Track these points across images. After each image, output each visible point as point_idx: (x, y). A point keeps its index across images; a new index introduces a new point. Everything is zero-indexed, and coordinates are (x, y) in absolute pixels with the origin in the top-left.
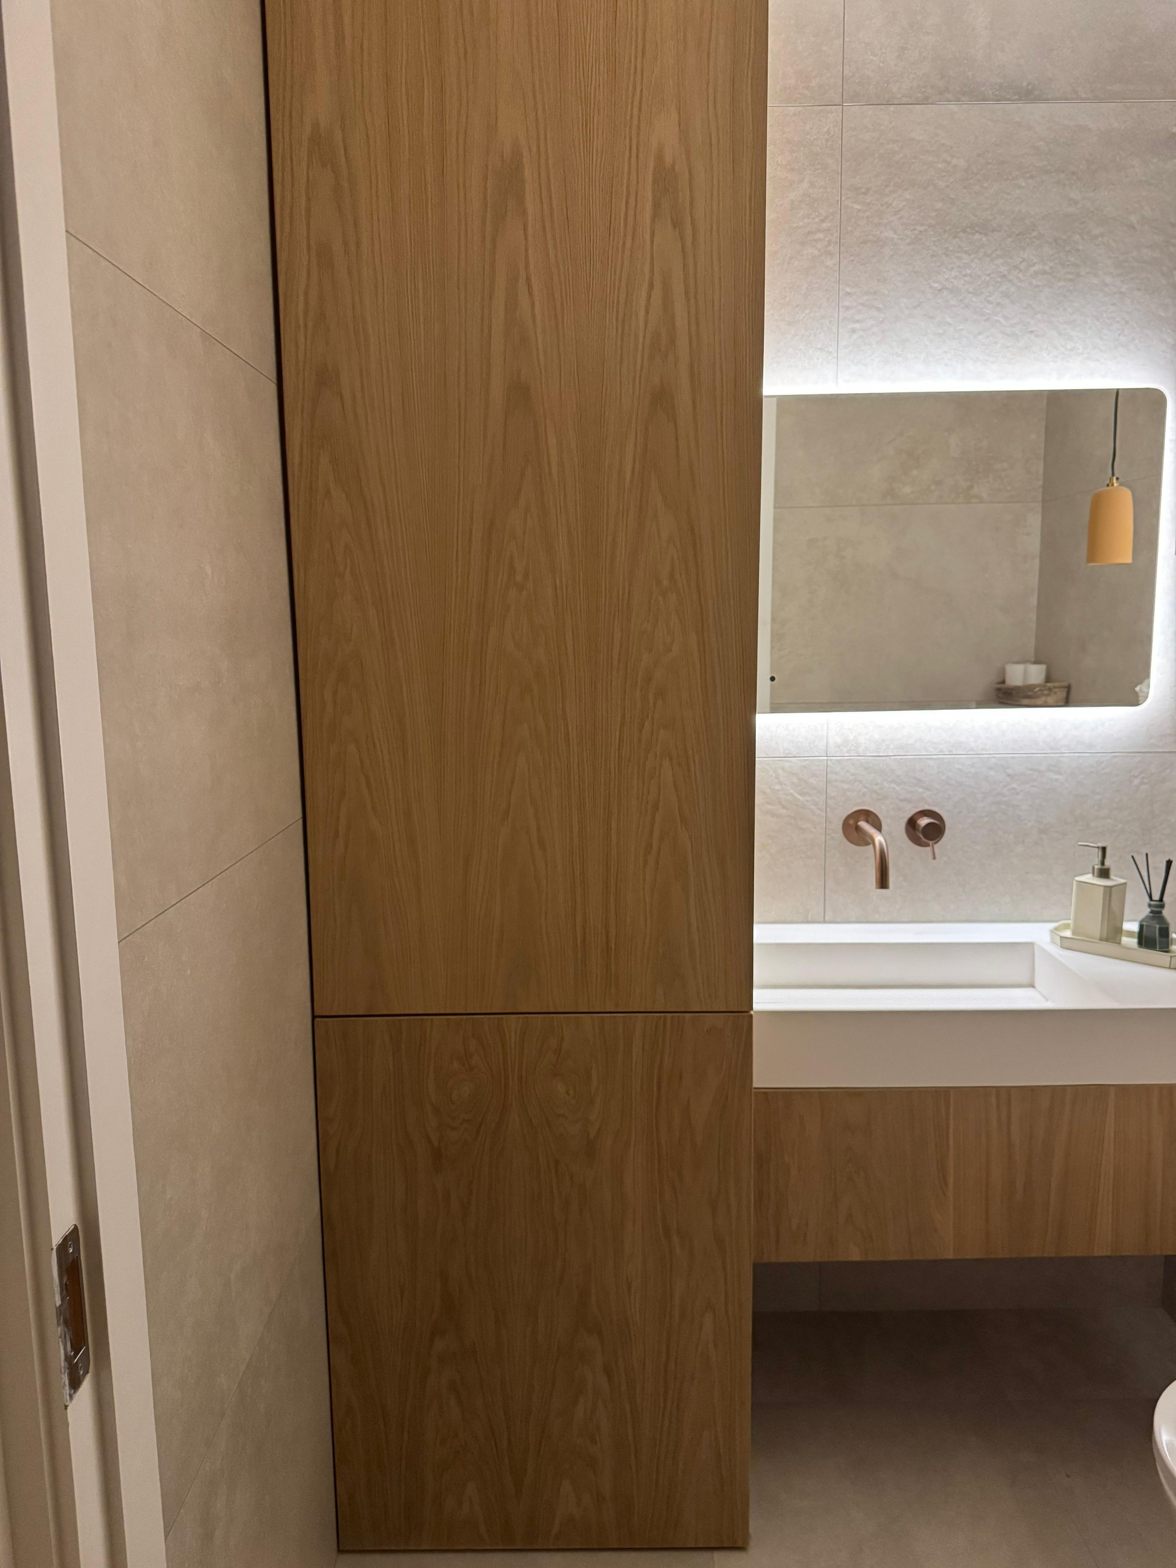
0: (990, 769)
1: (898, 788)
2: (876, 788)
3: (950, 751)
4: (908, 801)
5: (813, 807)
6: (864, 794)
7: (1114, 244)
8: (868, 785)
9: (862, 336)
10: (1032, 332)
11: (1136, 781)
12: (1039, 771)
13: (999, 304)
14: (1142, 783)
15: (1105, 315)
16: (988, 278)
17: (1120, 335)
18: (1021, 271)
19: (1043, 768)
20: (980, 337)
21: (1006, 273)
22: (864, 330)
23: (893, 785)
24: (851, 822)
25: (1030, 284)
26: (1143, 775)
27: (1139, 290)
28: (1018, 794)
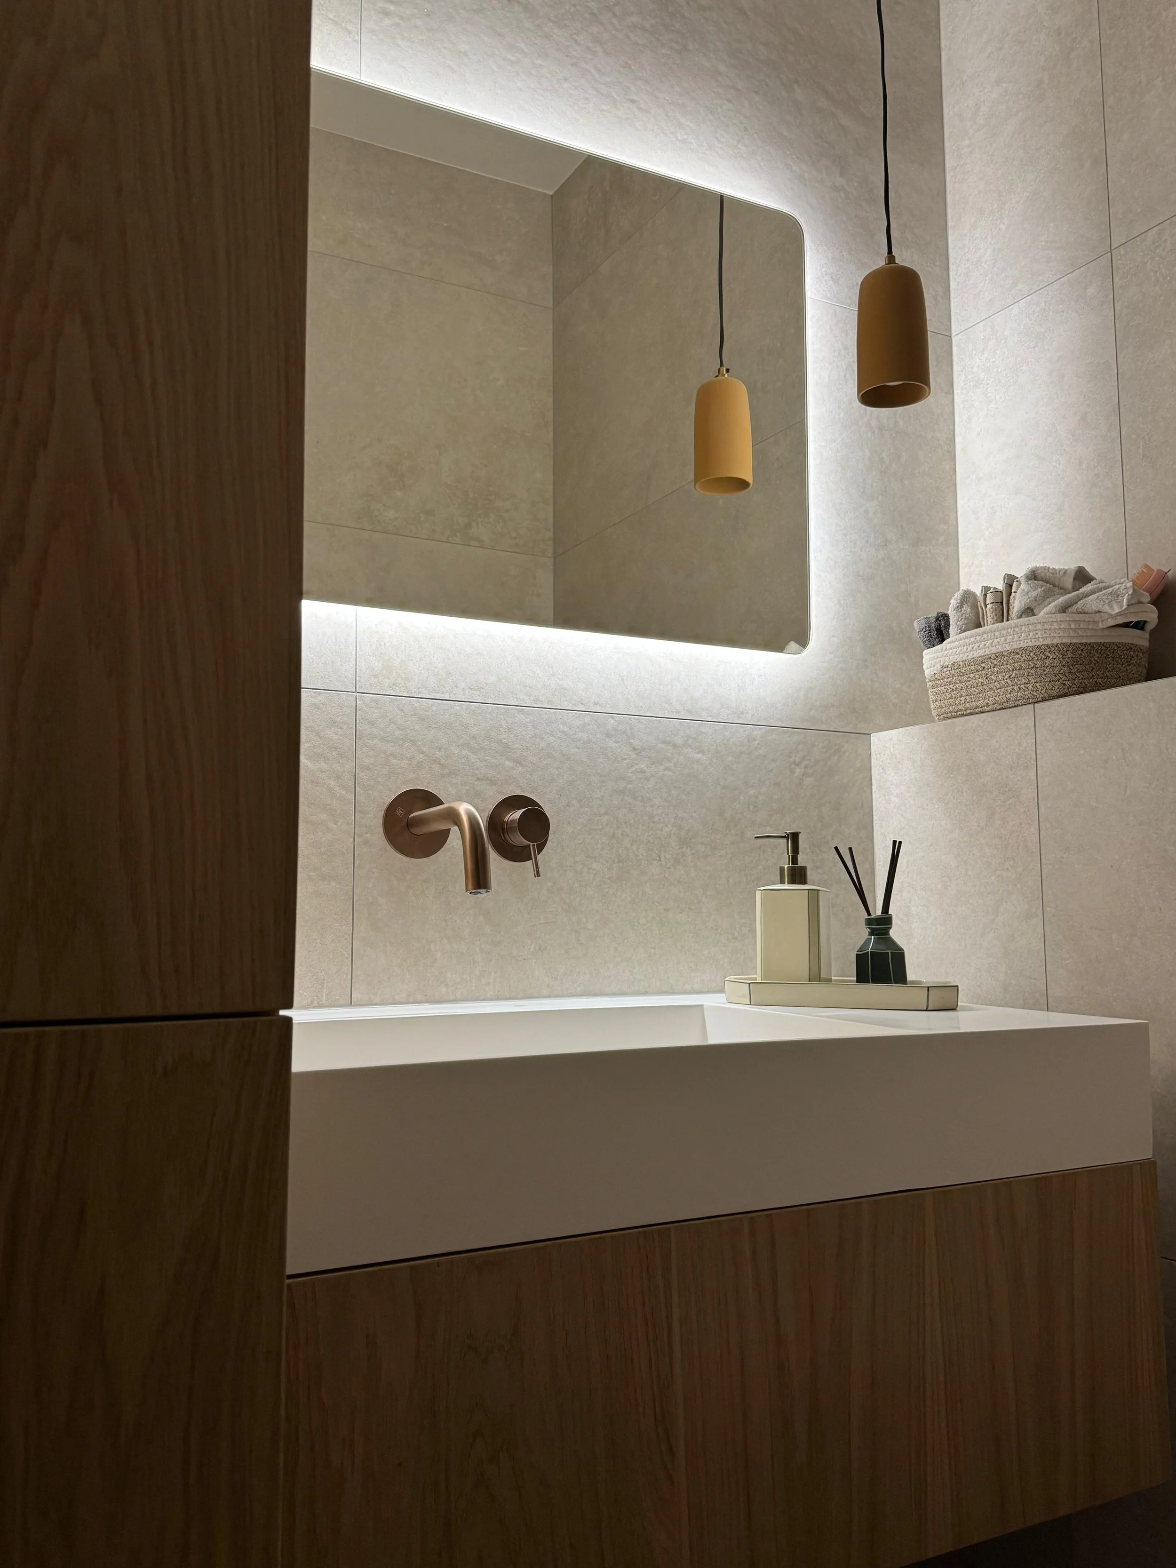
0: (608, 736)
1: (473, 757)
2: (438, 754)
3: (549, 702)
4: (492, 782)
5: (332, 783)
6: (420, 765)
7: (725, 26)
8: (424, 749)
9: (398, 25)
10: (633, 101)
11: (798, 771)
12: (675, 746)
13: (588, 48)
14: (805, 774)
15: (719, 110)
16: (573, 9)
17: (739, 141)
18: (615, 15)
19: (679, 741)
20: (566, 85)
21: (596, 11)
22: (401, 18)
23: (465, 752)
24: (400, 812)
25: (628, 37)
26: (806, 762)
27: (756, 92)
28: (647, 779)
